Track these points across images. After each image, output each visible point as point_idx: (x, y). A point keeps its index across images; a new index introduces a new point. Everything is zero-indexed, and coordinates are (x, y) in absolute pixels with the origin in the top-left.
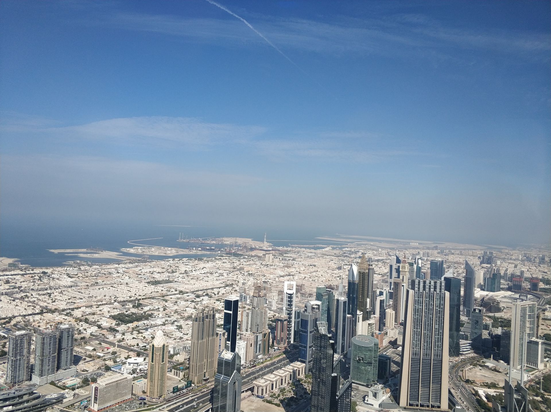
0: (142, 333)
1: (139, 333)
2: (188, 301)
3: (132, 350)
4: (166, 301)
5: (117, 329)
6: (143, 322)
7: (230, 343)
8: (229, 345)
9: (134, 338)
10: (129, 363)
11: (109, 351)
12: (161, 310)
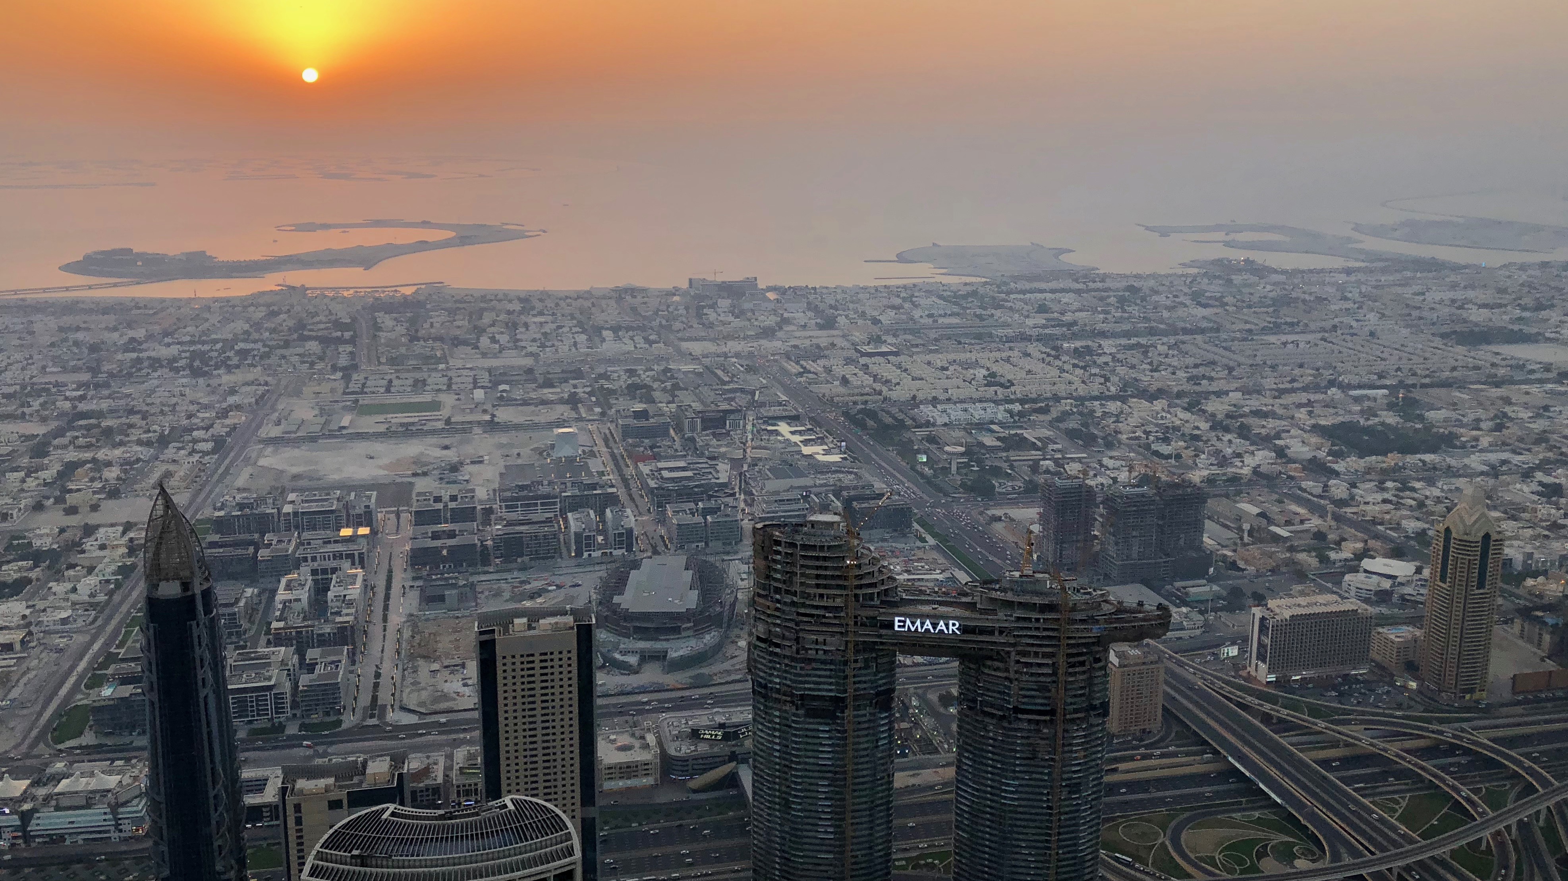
0: (1413, 489)
1: (1405, 488)
3: (1377, 536)
4: (1507, 401)
5: (1336, 467)
6: (1418, 456)
9: (1385, 501)
10: (1366, 571)
11: (1306, 526)
12: (1483, 425)
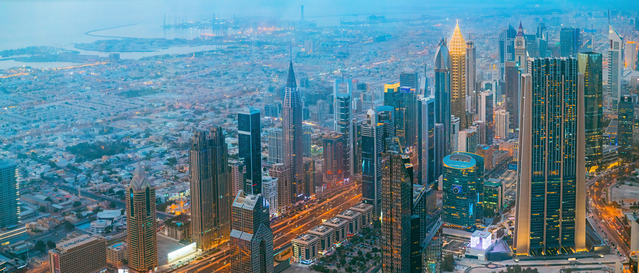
0: (116, 173)
1: (112, 173)
2: (183, 120)
3: (103, 200)
4: (149, 121)
5: (79, 168)
6: (116, 155)
7: (251, 181)
8: (250, 185)
10: (100, 219)
11: (69, 201)
12: (141, 135)
